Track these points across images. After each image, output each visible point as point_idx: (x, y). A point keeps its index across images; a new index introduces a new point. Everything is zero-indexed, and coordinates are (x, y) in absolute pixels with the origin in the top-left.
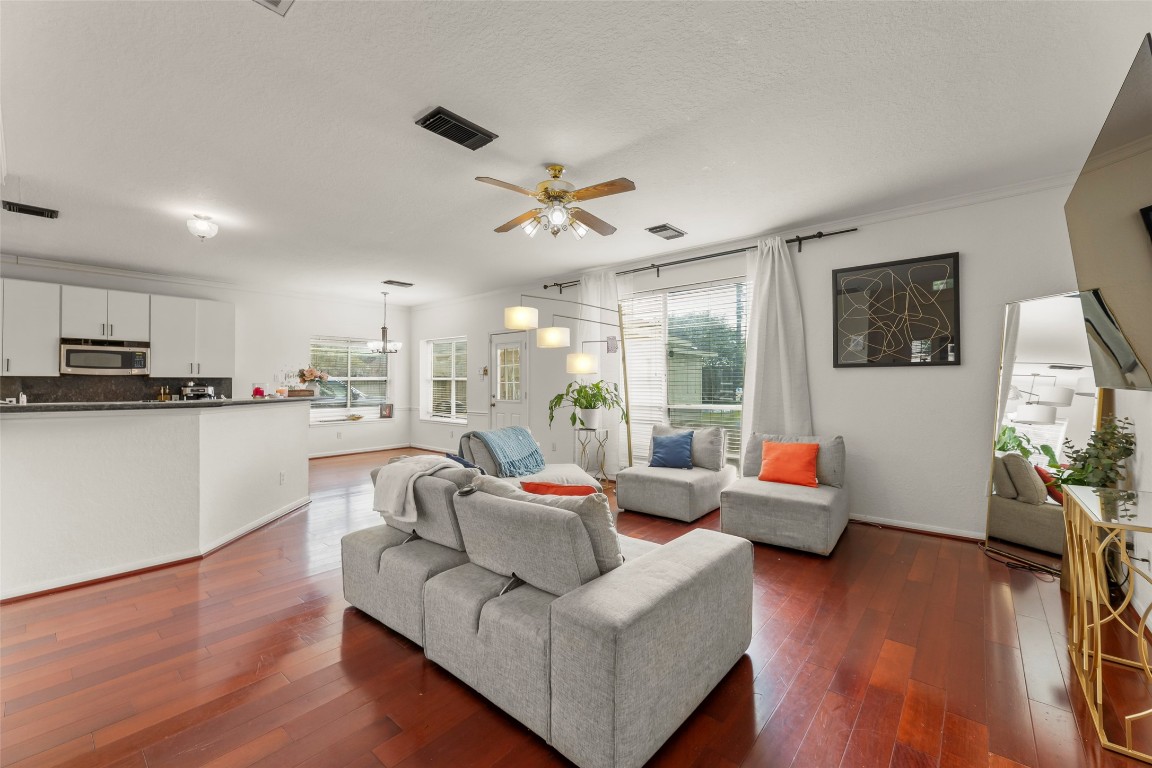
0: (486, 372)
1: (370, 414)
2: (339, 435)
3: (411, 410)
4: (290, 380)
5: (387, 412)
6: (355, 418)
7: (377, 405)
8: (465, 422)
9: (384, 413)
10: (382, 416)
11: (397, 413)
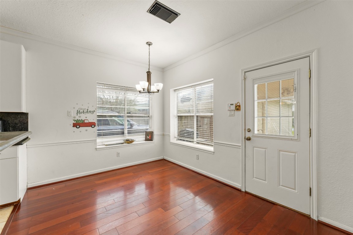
0: (238, 108)
1: (139, 139)
2: (118, 154)
3: (164, 136)
4: (81, 115)
5: (149, 136)
6: (129, 142)
7: (144, 132)
8: (211, 149)
9: (148, 137)
10: (146, 140)
11: (156, 138)
